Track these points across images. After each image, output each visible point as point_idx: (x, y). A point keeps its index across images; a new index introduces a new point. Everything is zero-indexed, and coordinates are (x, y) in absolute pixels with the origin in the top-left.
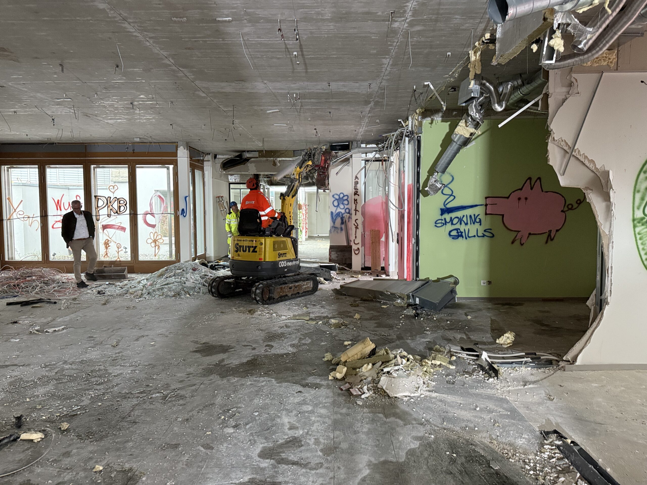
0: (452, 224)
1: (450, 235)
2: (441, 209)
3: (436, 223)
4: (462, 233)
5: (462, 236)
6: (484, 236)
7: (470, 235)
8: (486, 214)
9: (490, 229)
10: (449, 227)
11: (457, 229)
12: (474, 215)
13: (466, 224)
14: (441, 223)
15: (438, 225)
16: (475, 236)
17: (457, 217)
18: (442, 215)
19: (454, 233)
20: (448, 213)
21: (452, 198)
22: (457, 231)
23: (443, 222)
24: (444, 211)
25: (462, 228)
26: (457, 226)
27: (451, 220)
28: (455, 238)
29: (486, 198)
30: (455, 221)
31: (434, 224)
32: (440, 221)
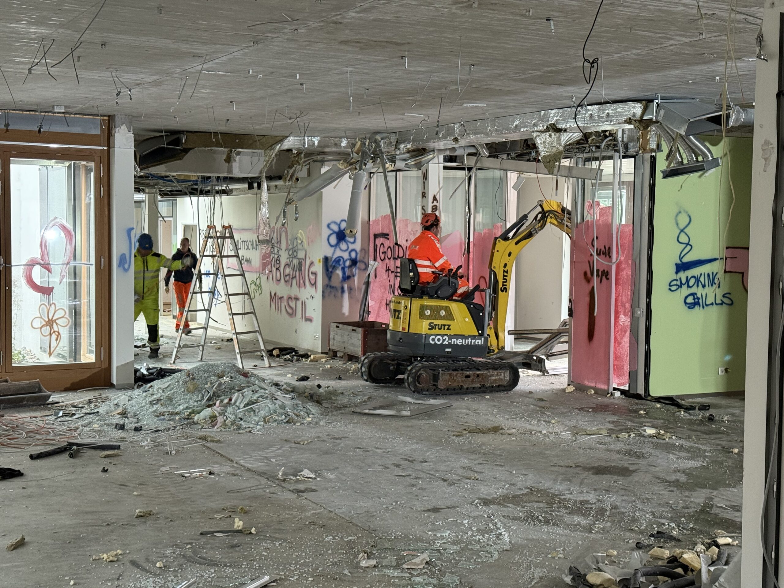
0: (689, 287)
1: (686, 303)
2: (677, 265)
3: (670, 285)
4: (698, 299)
5: (698, 303)
6: (722, 303)
7: (707, 303)
8: (725, 272)
9: (729, 294)
10: (685, 291)
11: (693, 294)
12: (713, 273)
13: (704, 286)
14: (676, 285)
15: (673, 288)
16: (712, 304)
17: (694, 277)
18: (677, 273)
19: (690, 300)
20: (684, 270)
21: (689, 248)
22: (694, 297)
23: (678, 283)
24: (681, 267)
25: (700, 291)
26: (694, 290)
27: (688, 281)
28: (691, 306)
29: (727, 248)
30: (692, 282)
31: (669, 287)
32: (673, 283)
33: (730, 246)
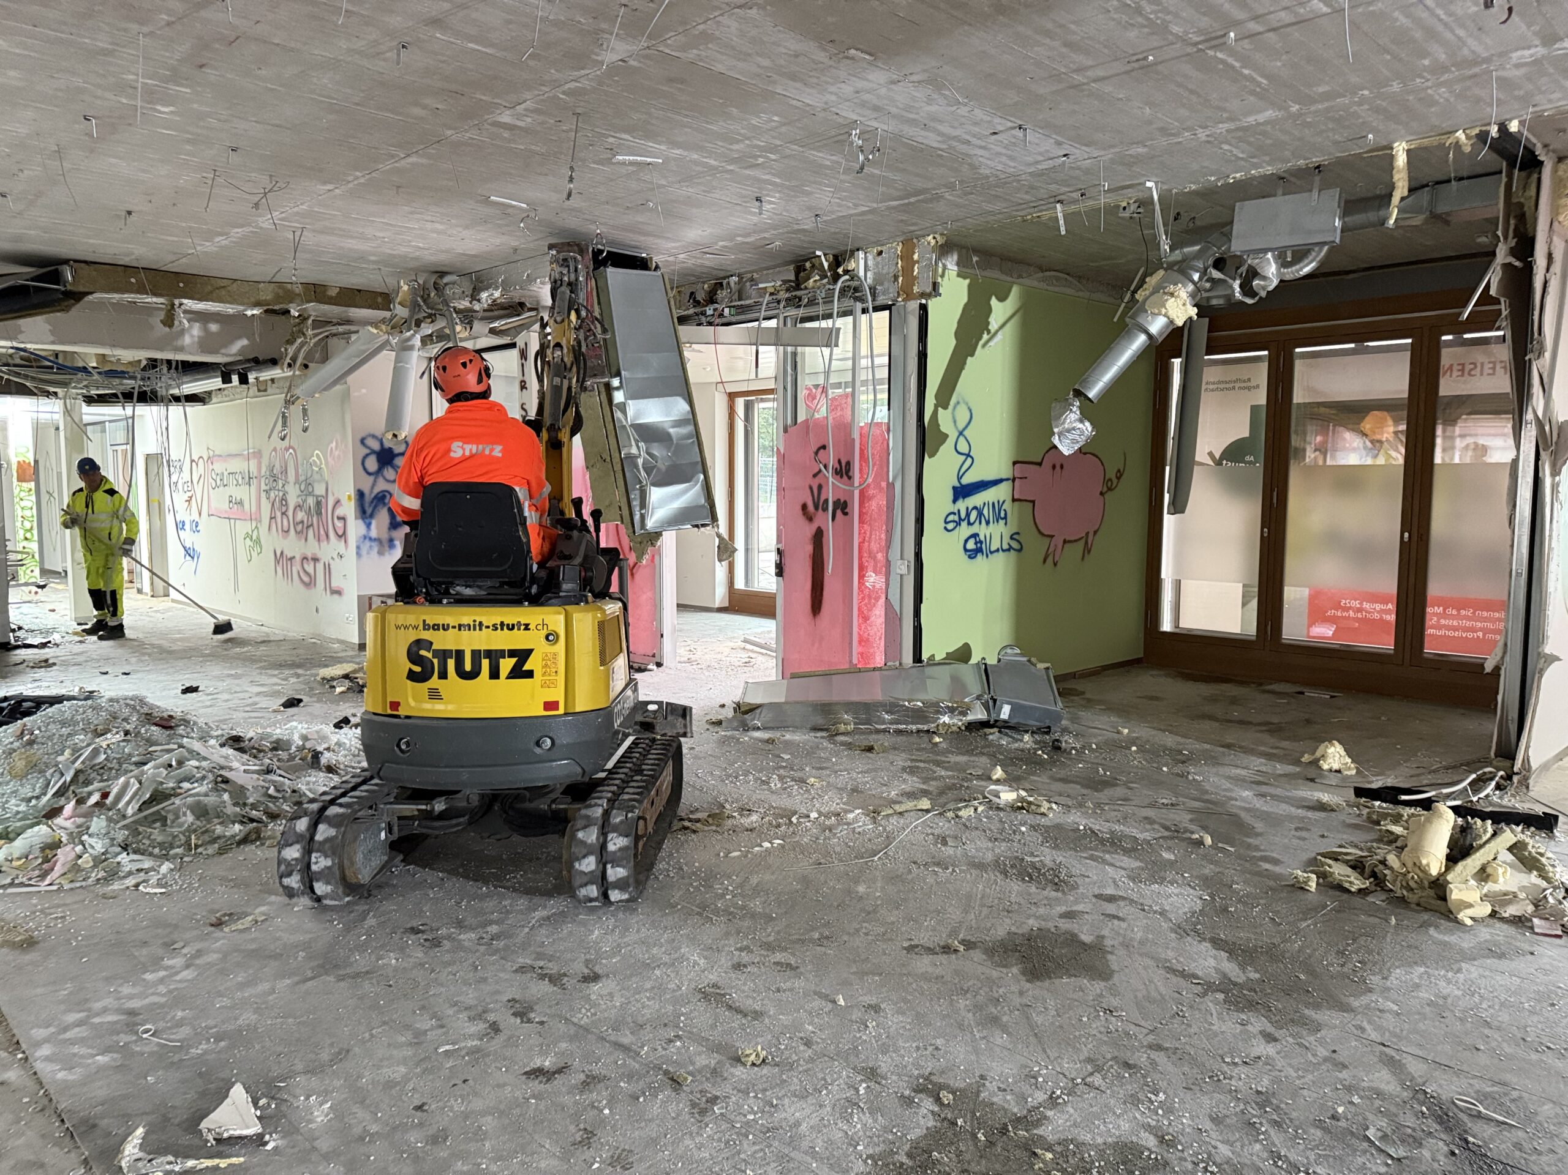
0: (969, 524)
1: (966, 550)
2: (954, 488)
3: (946, 522)
4: (981, 542)
5: (981, 550)
6: (1010, 548)
7: (991, 549)
8: (1014, 500)
9: (1017, 533)
10: (965, 531)
11: (975, 536)
12: (998, 502)
13: (988, 523)
14: (954, 521)
15: (950, 526)
16: (998, 550)
17: (975, 508)
18: (955, 501)
19: (971, 545)
20: (964, 498)
21: (969, 460)
22: (975, 539)
23: (956, 518)
24: (962, 492)
25: (983, 531)
26: (975, 529)
27: (968, 515)
28: (972, 554)
29: (1014, 463)
30: (973, 517)
31: (944, 525)
32: (951, 518)
33: (1020, 459)
